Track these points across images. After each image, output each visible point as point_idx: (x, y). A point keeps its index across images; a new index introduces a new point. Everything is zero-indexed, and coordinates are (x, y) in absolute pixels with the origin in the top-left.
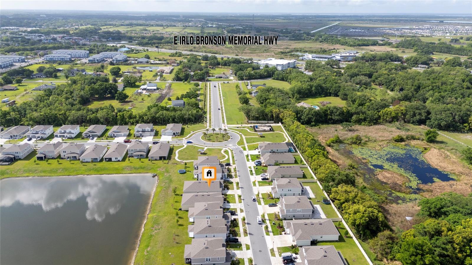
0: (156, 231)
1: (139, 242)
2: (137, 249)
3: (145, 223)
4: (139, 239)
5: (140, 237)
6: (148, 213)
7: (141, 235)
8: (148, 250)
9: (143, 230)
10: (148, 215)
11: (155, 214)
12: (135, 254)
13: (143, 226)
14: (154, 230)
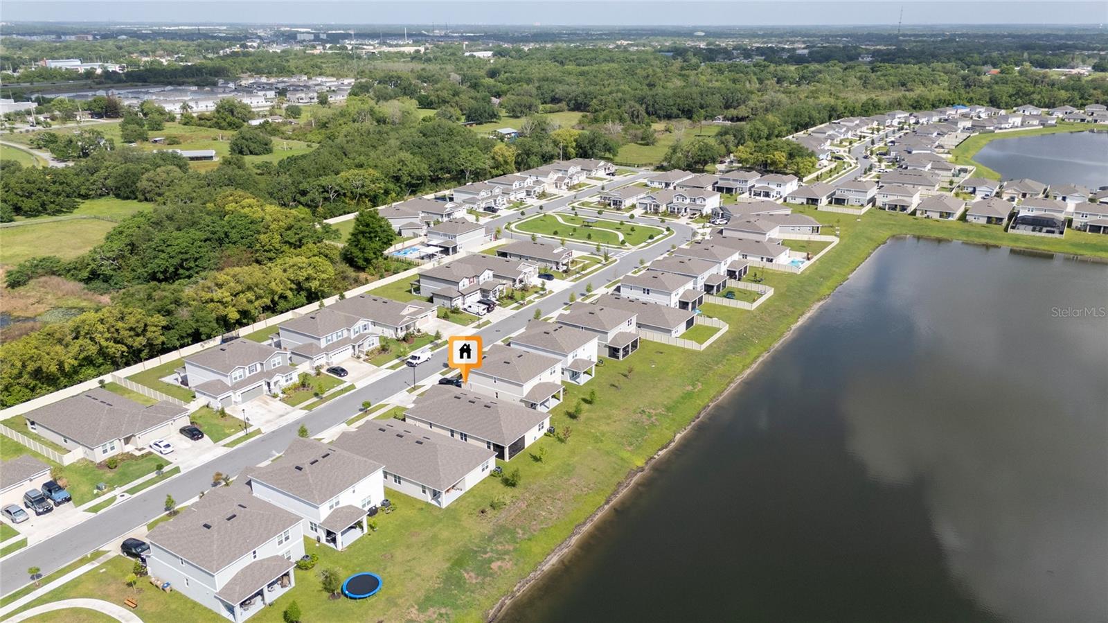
0: (652, 411)
1: (701, 416)
2: (712, 405)
3: (665, 450)
4: (697, 420)
5: (693, 423)
6: (639, 474)
7: (690, 427)
8: (691, 388)
9: (678, 436)
10: (642, 469)
11: (625, 455)
12: (721, 398)
13: (673, 444)
14: (654, 418)
